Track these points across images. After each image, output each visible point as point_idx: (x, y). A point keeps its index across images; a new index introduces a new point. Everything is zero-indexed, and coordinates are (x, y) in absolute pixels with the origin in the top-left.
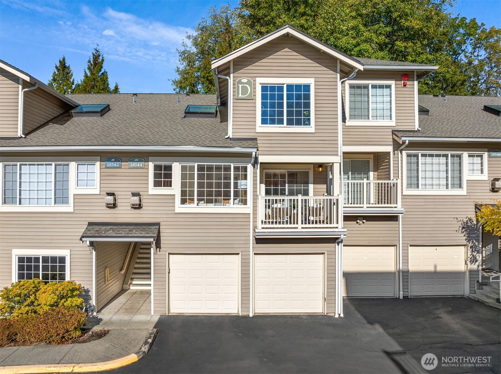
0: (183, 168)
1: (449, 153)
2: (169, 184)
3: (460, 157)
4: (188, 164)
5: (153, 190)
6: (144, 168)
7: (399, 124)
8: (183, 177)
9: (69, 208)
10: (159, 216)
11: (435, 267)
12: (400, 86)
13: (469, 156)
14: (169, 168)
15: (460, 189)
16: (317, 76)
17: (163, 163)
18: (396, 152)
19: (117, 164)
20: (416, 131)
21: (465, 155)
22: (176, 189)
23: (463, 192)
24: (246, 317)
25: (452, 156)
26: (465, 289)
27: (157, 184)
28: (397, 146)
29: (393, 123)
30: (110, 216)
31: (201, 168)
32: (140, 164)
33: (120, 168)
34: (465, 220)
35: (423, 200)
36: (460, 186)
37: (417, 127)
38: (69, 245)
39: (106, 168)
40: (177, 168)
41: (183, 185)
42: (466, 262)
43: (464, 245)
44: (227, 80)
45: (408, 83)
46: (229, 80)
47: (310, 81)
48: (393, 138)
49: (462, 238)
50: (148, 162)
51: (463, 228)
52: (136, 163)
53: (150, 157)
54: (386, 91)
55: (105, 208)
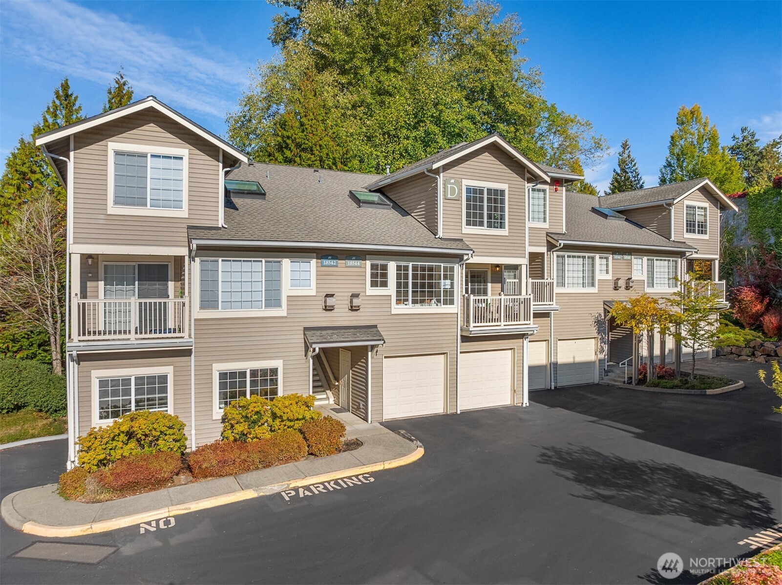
0: (399, 268)
1: (587, 255)
2: (384, 284)
3: (593, 258)
4: (403, 264)
5: (371, 291)
6: (361, 267)
7: (551, 227)
8: (399, 276)
9: (282, 312)
10: (376, 318)
11: (574, 358)
12: (552, 191)
13: (600, 258)
14: (385, 268)
15: (593, 288)
16: (510, 182)
17: (380, 262)
18: (549, 253)
19: (334, 263)
20: (564, 234)
21: (597, 256)
22: (391, 289)
23: (595, 290)
24: (454, 415)
25: (588, 257)
26: (595, 377)
27: (374, 284)
28: (551, 246)
29: (546, 226)
30: (327, 319)
31: (415, 268)
32: (358, 263)
33: (336, 266)
34: (597, 315)
35: (567, 298)
36: (593, 285)
37: (564, 231)
38: (281, 354)
39: (322, 266)
40: (392, 266)
41: (399, 285)
42: (596, 352)
43: (595, 338)
44: (437, 179)
45: (559, 188)
46: (439, 179)
47: (504, 186)
48: (547, 240)
49: (594, 332)
50: (365, 260)
51: (595, 322)
52: (354, 261)
53: (367, 256)
54: (541, 195)
55: (321, 311)
